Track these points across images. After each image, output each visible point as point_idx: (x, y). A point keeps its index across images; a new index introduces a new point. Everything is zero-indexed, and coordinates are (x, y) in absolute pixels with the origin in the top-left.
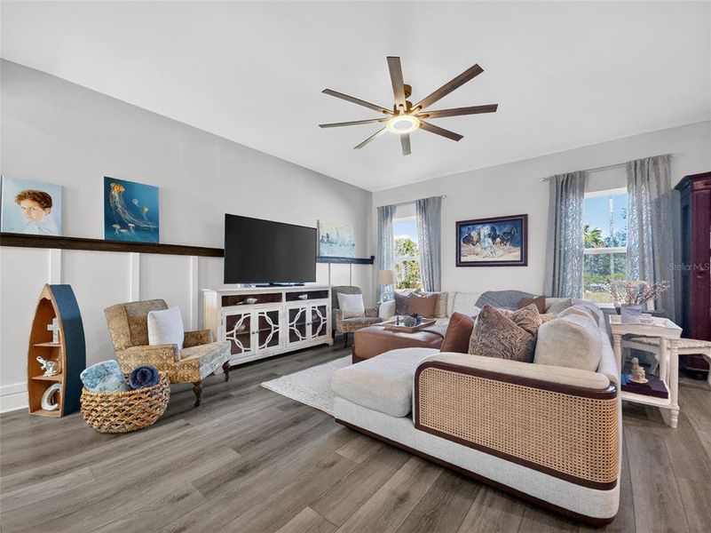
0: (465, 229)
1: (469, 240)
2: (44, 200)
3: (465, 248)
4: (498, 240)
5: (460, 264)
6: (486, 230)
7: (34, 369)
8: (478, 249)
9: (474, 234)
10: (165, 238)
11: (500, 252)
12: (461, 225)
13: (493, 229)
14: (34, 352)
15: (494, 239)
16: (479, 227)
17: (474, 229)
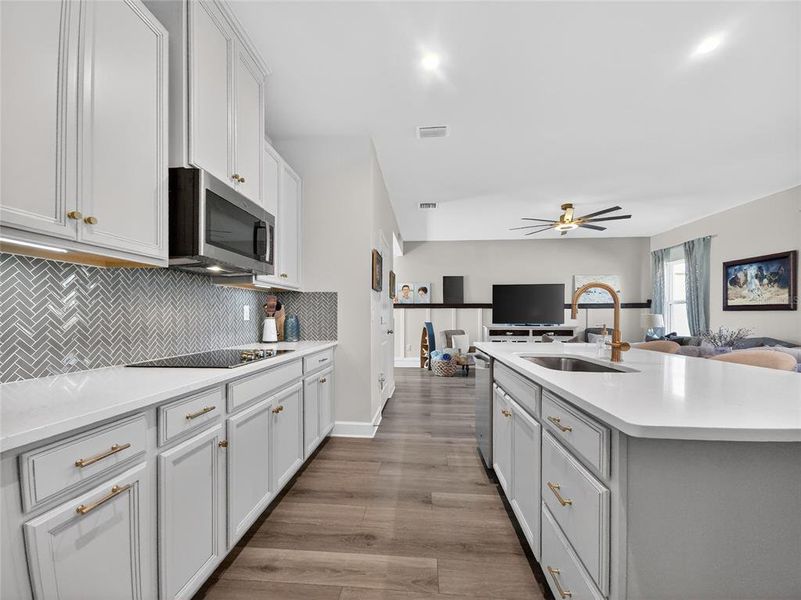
0: (731, 270)
1: (735, 282)
2: (425, 290)
3: (732, 291)
4: (765, 281)
5: (727, 308)
6: (752, 270)
7: (422, 353)
8: (745, 292)
9: (740, 275)
10: (466, 301)
11: (767, 295)
12: (727, 266)
13: (760, 268)
14: (423, 346)
15: (761, 280)
16: (745, 267)
17: (740, 270)
